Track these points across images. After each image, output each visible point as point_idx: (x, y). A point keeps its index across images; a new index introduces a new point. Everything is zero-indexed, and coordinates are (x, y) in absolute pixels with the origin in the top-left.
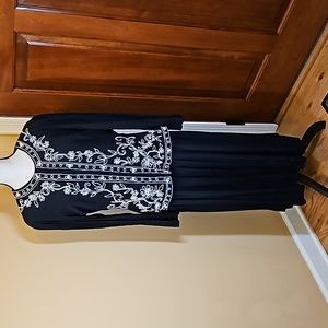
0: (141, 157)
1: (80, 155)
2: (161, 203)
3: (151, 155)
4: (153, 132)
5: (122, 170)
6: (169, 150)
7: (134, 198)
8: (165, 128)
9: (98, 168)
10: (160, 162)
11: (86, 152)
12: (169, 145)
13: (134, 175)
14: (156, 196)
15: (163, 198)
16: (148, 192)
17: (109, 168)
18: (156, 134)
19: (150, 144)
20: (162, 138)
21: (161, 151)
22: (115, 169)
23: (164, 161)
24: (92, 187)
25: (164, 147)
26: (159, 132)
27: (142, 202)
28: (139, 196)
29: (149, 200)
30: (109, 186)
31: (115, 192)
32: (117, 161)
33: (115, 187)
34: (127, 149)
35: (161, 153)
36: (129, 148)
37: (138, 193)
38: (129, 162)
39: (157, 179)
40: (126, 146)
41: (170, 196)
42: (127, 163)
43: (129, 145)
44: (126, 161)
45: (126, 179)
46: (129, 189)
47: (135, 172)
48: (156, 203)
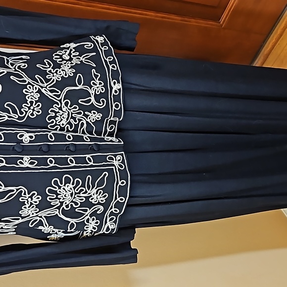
0: (46, 103)
2: (100, 217)
3: (73, 97)
4: (73, 45)
6: (117, 87)
7: (28, 211)
8: (100, 39)
10: (94, 116)
12: (115, 75)
13: (26, 150)
14: (87, 203)
15: (106, 205)
16: (66, 193)
18: (81, 51)
19: (67, 70)
20: (97, 59)
21: (97, 87)
23: (105, 112)
25: (103, 79)
26: (88, 45)
27: (53, 221)
28: (44, 205)
29: (71, 213)
35: (97, 93)
36: (12, 77)
37: (40, 199)
38: (12, 115)
39: (89, 158)
40: (4, 72)
41: (124, 199)
42: (7, 118)
43: (12, 70)
44: (4, 114)
45: (4, 161)
46: (13, 191)
47: (30, 142)
48: (88, 219)
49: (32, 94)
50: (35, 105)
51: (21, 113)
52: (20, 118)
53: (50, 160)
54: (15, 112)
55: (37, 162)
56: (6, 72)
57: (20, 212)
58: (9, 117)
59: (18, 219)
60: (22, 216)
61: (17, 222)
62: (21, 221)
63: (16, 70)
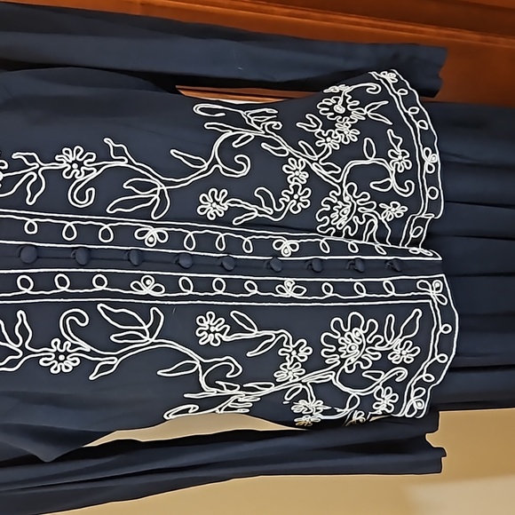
0: (318, 187)
1: (36, 169)
4: (346, 89)
5: (234, 246)
6: (432, 159)
7: (288, 374)
8: (391, 77)
9: (124, 234)
10: (394, 211)
11: (66, 159)
12: (426, 138)
13: (288, 269)
14: (384, 364)
15: (413, 368)
16: (353, 345)
17: (176, 240)
18: (362, 98)
19: (345, 133)
20: (390, 111)
21: (399, 161)
22: (206, 242)
23: (413, 203)
24: (98, 334)
25: (409, 145)
26: (372, 88)
27: (322, 390)
28: (313, 364)
29: (355, 379)
30: (181, 322)
31: (206, 351)
32: (213, 205)
33: (210, 329)
34: (253, 148)
35: (400, 171)
36: (263, 145)
37: (310, 353)
38: (265, 209)
39: (387, 284)
40: (249, 137)
41: (447, 357)
42: (256, 214)
43: (262, 134)
44: (253, 207)
45: (256, 287)
46: (270, 337)
47: (293, 254)
48: (380, 390)
49: (296, 174)
50: (301, 191)
51: (279, 205)
52: (276, 215)
53: (326, 286)
54: (269, 204)
55: (305, 290)
56: (253, 137)
57: (275, 375)
58: (260, 212)
59: (269, 386)
60: (277, 380)
61: (267, 391)
62: (273, 389)
63: (267, 134)
